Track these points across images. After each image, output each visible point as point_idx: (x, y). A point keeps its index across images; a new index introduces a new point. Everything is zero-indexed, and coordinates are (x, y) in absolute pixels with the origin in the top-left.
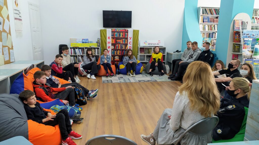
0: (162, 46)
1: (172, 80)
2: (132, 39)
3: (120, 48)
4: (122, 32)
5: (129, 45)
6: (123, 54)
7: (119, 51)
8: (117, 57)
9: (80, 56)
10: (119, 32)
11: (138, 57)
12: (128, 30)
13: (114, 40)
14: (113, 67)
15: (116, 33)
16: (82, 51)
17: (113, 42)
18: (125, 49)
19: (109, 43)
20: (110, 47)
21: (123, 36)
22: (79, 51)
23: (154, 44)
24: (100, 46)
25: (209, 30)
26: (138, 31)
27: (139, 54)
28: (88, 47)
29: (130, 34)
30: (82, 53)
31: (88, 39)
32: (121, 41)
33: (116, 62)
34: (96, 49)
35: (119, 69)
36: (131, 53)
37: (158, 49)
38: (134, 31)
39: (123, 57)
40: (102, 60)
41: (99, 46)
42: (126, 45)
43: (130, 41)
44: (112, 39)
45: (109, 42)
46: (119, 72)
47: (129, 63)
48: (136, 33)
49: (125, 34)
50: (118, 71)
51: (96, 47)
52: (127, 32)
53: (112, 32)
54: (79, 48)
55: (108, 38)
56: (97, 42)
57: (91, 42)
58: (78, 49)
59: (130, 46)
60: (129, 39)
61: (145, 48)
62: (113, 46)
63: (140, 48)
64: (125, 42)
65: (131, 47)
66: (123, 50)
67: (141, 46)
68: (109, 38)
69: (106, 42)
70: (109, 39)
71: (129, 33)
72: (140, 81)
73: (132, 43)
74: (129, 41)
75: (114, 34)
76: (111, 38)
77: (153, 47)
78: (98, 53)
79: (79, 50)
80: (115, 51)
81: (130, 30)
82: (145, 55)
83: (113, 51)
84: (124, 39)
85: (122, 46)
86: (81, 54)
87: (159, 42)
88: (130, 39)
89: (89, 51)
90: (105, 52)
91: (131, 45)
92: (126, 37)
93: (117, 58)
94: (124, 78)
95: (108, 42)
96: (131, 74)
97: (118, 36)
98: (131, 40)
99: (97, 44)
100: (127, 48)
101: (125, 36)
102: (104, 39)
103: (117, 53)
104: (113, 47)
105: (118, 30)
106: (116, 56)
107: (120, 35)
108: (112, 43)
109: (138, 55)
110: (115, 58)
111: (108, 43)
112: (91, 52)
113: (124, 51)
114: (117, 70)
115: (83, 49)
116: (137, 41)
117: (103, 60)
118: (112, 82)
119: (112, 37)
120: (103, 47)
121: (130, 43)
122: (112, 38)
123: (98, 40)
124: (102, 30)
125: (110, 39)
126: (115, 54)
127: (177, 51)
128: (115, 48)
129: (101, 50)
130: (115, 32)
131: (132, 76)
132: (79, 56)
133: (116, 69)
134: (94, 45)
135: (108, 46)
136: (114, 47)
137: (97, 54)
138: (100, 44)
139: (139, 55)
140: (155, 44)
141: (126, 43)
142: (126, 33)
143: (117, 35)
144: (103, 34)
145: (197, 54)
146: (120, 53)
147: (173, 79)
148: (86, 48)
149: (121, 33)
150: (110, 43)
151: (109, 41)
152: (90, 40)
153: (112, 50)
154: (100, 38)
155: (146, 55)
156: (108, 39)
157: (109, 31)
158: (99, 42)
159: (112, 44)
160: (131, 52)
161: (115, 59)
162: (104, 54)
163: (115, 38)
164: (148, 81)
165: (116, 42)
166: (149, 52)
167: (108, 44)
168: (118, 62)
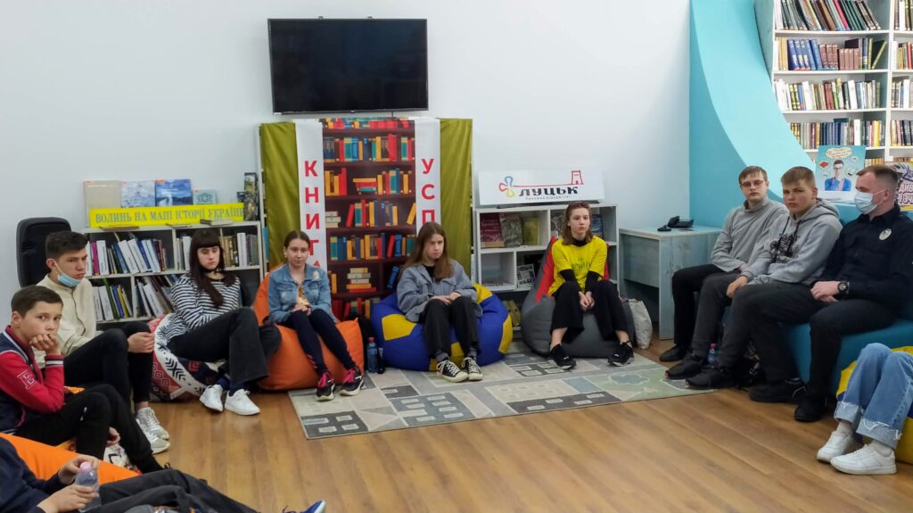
0: (596, 202)
1: (693, 386)
2: (436, 167)
3: (372, 221)
4: (384, 134)
5: (421, 204)
6: (389, 254)
7: (367, 237)
8: (360, 270)
9: (147, 280)
10: (366, 135)
11: (473, 266)
12: (412, 124)
13: (336, 178)
14: (349, 331)
15: (348, 141)
16: (158, 252)
17: (332, 190)
18: (403, 227)
19: (312, 199)
20: (317, 217)
21: (385, 153)
22: (143, 253)
23: (552, 190)
24: (263, 216)
25: (819, 107)
26: (467, 124)
27: (481, 249)
28: (194, 223)
29: (427, 145)
30: (160, 261)
31: (187, 181)
32: (376, 184)
33: (355, 299)
34: (242, 237)
35: (380, 341)
36: (440, 248)
37: (585, 218)
38: (445, 125)
39: (395, 269)
40: (280, 297)
41: (258, 218)
42: (407, 203)
43: (427, 179)
44: (328, 173)
45: (312, 191)
46: (386, 358)
47: (433, 305)
48: (457, 136)
49: (399, 147)
50: (378, 355)
51: (239, 221)
52: (409, 131)
53: (327, 134)
54: (141, 236)
55: (307, 169)
56: (242, 197)
57: (207, 198)
58: (133, 242)
59: (426, 208)
60: (420, 168)
61: (506, 215)
62: (335, 213)
63: (482, 216)
64: (401, 186)
65: (432, 212)
66: (390, 233)
67: (482, 203)
68: (310, 168)
69: (294, 191)
70: (310, 172)
71: (418, 140)
72: (521, 407)
73: (436, 192)
74: (421, 179)
75: (337, 145)
76: (319, 168)
77: (549, 208)
78: (252, 258)
79: (140, 246)
80: (349, 243)
81: (425, 123)
82: (512, 253)
83: (334, 240)
84: (393, 173)
85: (387, 211)
86: (156, 269)
87: (576, 178)
88: (428, 168)
89: (206, 253)
90: (295, 249)
91: (435, 204)
92: (405, 159)
93: (359, 279)
94: (421, 394)
95: (307, 190)
96: (455, 369)
97: (361, 158)
98: (434, 177)
99: (246, 208)
100: (410, 221)
101: (399, 156)
102: (283, 178)
103: (356, 252)
104: (335, 221)
105: (357, 125)
106: (352, 270)
107: (369, 148)
108: (329, 194)
109: (473, 256)
110: (350, 276)
111: (308, 195)
112: (218, 252)
113: (398, 237)
114: (372, 345)
115: (161, 239)
116: (466, 183)
117: (284, 295)
118: (363, 428)
119: (329, 161)
120: (276, 220)
121: (429, 192)
122: (327, 167)
123: (247, 183)
124: (267, 125)
125: (315, 174)
126: (350, 256)
127: (675, 223)
128: (349, 223)
129: (268, 236)
130: (342, 135)
131: (463, 375)
132: (140, 279)
133: (366, 343)
134: (228, 213)
135: (308, 216)
136: (339, 220)
137: (244, 266)
138: (258, 205)
139: (480, 252)
140: (558, 190)
141: (406, 190)
142: (404, 140)
143: (353, 150)
144: (274, 146)
145: (822, 232)
146: (374, 252)
147: (698, 378)
148: (181, 232)
149: (378, 139)
150: (316, 195)
151: (313, 184)
152: (198, 186)
153: (330, 233)
154: (260, 171)
155: (515, 250)
156: (307, 174)
157: (309, 130)
158: (258, 195)
159: (331, 204)
160: (440, 242)
161: (349, 287)
162: (285, 261)
163: (344, 170)
164: (568, 402)
165: (351, 188)
166: (529, 234)
167: (307, 201)
168: (367, 302)
